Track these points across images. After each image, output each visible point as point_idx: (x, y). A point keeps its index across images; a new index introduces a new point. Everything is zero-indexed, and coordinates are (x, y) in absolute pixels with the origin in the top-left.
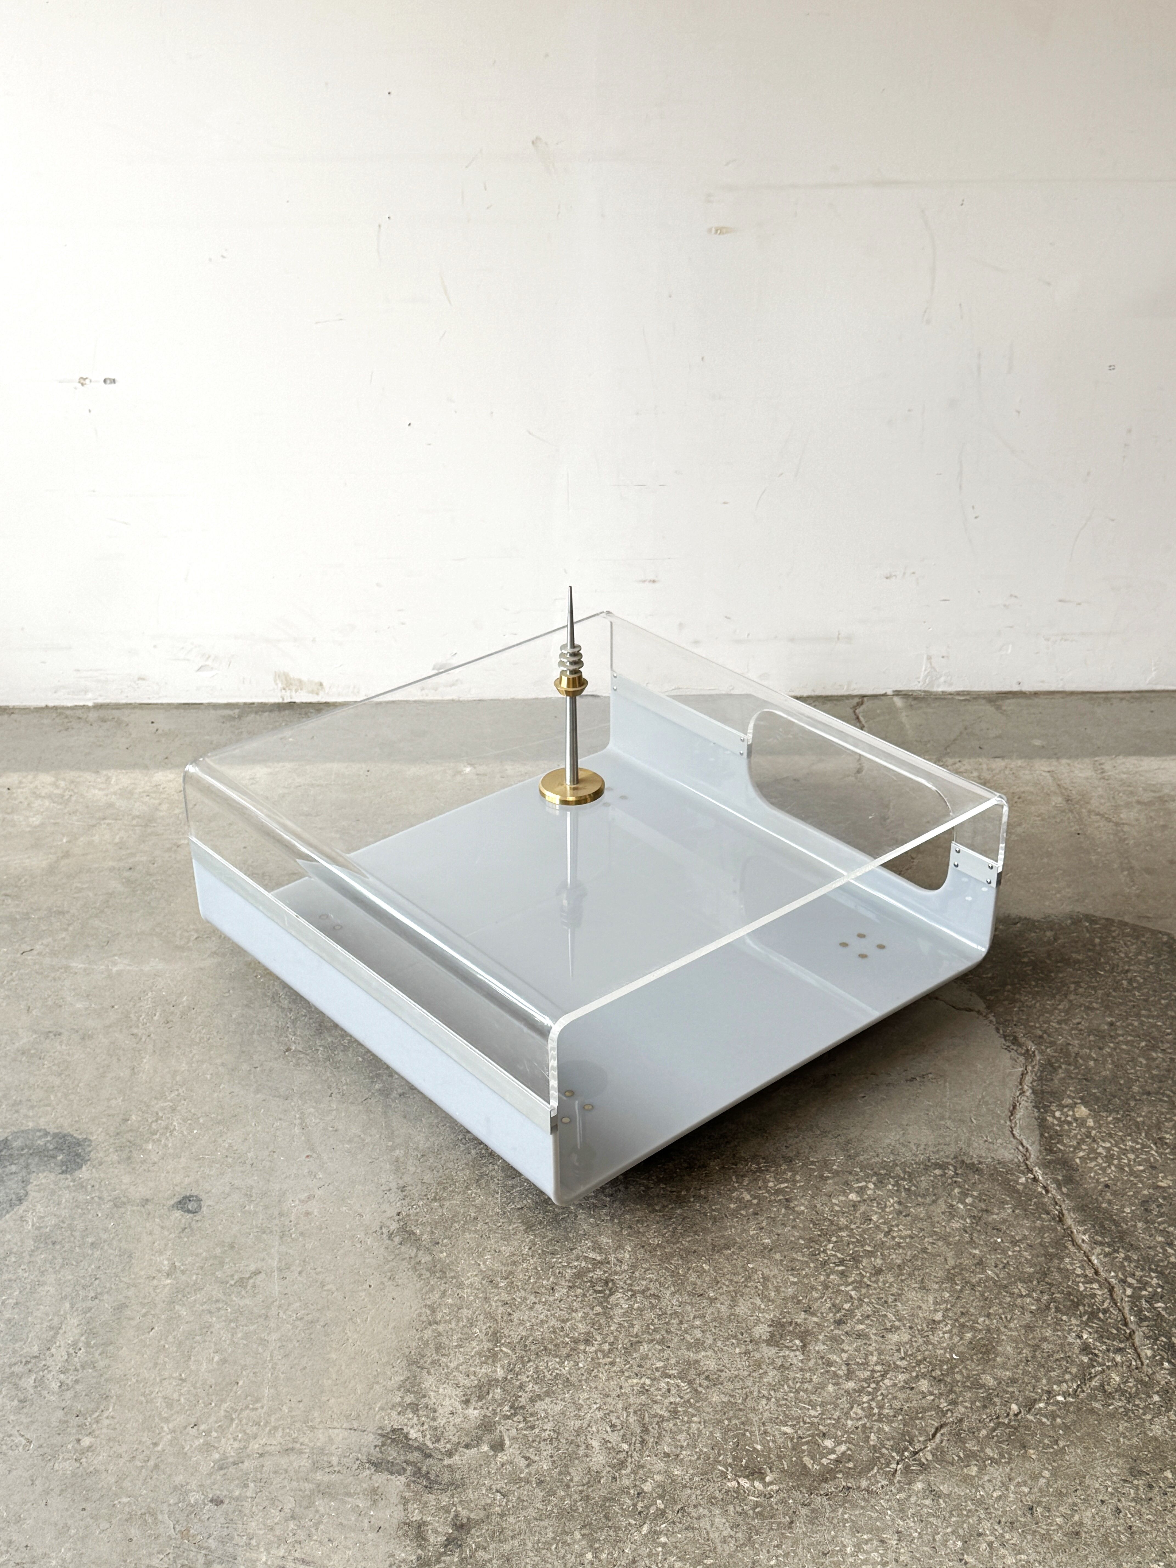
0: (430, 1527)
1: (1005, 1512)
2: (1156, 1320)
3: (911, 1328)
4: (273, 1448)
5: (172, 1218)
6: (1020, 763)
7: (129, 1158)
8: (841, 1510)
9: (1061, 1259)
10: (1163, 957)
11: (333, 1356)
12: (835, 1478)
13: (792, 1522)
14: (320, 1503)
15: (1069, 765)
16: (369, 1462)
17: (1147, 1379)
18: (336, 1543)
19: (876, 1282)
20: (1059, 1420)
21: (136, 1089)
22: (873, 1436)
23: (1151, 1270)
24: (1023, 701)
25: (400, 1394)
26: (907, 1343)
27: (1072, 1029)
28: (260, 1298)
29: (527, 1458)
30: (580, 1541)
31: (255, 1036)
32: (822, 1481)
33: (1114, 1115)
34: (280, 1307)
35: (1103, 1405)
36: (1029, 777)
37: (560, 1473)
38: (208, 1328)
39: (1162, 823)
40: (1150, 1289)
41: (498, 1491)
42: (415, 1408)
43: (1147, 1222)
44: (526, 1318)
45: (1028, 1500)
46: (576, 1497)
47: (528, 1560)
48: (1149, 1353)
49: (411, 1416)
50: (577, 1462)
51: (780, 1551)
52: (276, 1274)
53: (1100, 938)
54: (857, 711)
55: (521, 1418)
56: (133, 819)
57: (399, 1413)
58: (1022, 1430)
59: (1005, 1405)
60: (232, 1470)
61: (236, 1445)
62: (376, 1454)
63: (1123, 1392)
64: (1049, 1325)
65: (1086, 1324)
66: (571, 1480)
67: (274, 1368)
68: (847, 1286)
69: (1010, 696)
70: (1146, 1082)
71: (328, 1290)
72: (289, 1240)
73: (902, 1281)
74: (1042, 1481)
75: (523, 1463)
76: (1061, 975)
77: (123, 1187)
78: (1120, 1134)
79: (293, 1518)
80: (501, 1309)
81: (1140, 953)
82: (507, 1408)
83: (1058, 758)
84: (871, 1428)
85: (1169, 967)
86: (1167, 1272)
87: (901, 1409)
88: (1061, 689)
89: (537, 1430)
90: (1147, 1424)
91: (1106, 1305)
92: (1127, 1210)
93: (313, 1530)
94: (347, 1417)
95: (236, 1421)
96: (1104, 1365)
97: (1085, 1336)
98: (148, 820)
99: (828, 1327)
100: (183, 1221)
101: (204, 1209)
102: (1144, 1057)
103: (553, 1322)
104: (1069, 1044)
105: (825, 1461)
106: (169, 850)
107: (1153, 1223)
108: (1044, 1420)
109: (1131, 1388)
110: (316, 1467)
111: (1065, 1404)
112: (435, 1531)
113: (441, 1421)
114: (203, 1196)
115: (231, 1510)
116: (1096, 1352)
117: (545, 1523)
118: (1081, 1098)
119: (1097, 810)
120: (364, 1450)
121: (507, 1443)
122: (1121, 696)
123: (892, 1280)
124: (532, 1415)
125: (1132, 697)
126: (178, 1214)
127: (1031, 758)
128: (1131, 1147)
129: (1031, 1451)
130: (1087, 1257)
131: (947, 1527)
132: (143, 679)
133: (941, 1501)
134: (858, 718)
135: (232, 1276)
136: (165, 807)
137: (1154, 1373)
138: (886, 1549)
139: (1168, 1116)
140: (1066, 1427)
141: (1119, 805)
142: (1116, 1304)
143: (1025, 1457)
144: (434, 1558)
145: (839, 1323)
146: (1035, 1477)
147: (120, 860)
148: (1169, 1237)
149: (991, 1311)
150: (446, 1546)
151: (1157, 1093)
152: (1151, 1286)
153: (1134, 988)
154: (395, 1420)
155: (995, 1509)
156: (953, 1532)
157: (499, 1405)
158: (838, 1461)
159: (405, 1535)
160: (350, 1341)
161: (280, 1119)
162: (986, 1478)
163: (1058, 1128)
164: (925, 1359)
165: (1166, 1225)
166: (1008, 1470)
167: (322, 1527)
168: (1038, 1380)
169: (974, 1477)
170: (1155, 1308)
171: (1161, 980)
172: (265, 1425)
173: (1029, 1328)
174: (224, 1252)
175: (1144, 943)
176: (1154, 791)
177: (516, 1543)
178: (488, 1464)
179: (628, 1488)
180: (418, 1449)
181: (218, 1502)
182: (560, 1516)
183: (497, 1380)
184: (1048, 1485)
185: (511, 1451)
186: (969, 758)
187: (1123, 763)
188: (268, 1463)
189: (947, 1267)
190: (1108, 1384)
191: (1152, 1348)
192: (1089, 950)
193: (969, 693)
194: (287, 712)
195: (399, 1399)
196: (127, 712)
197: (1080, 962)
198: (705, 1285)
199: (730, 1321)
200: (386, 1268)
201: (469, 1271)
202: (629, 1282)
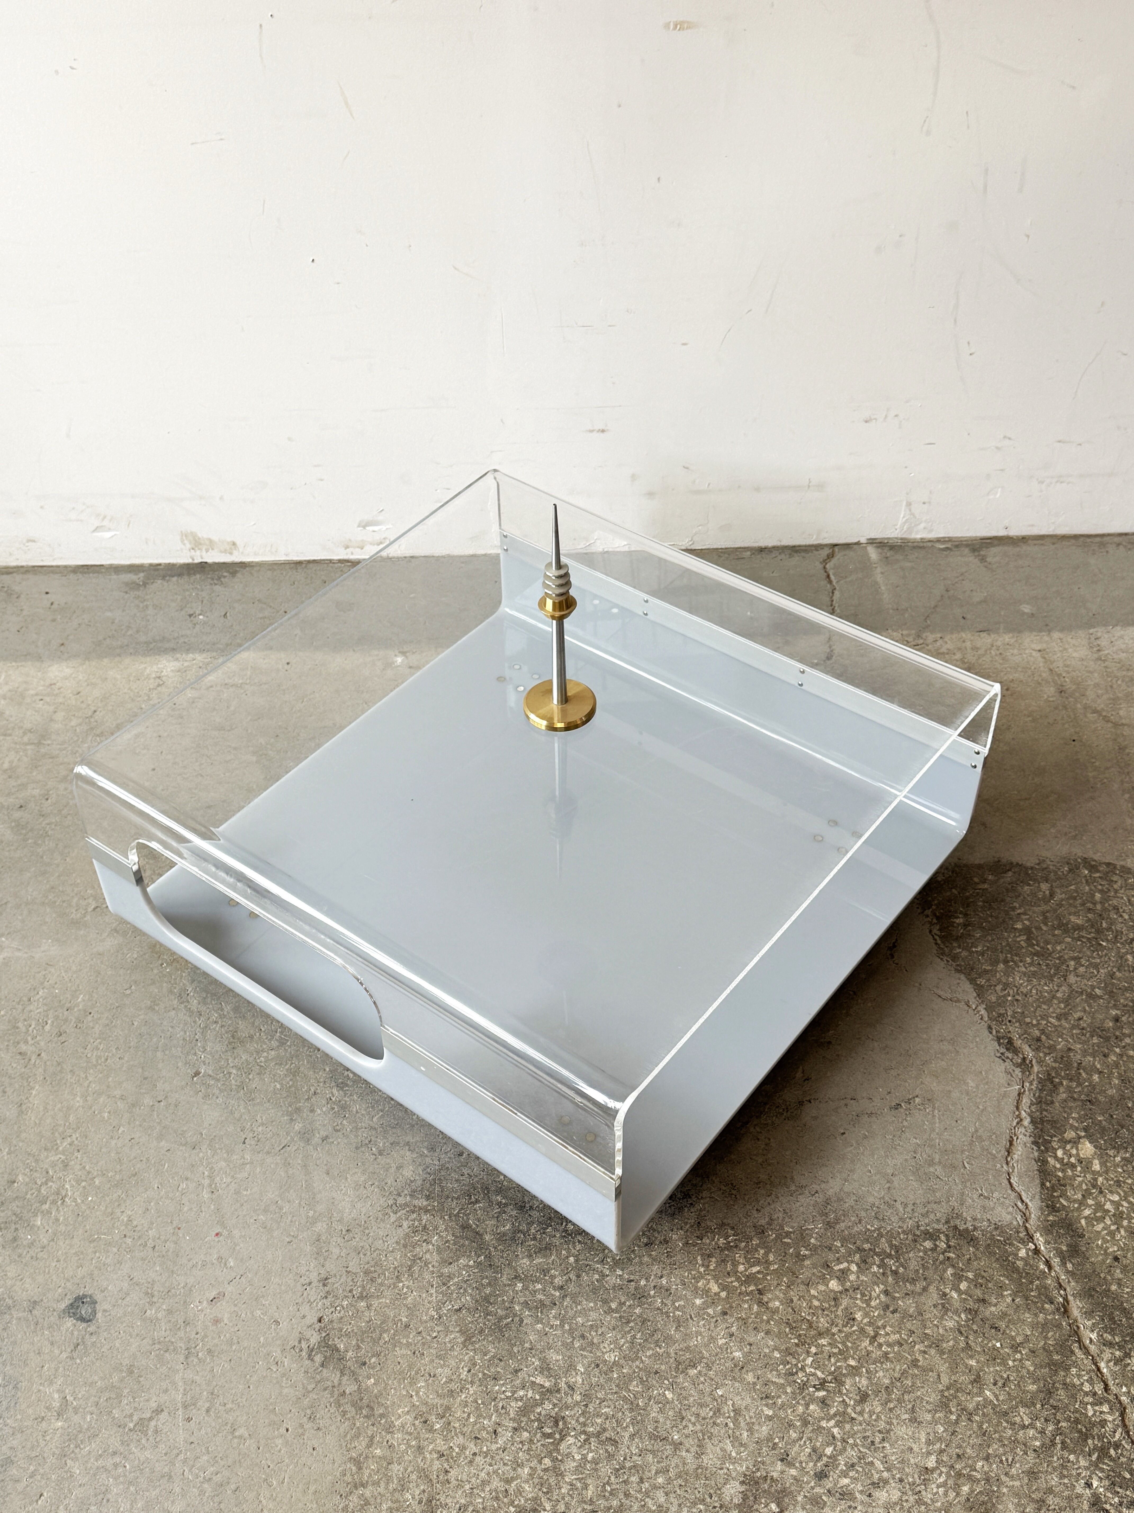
3: (901, 1480)
5: (64, 1329)
6: (1007, 638)
7: (15, 1239)
9: (1067, 1369)
15: (1061, 640)
19: (861, 1413)
21: (23, 1135)
24: (1010, 549)
26: (896, 1504)
27: (1073, 1027)
28: (162, 1448)
31: (159, 1054)
33: (1122, 1154)
34: (185, 1461)
36: (1018, 659)
38: (104, 1494)
44: (465, 1478)
52: (180, 1412)
53: (1101, 891)
54: (827, 566)
56: (25, 733)
64: (1055, 1469)
65: (1096, 1466)
68: (828, 1420)
69: (996, 542)
71: (240, 1437)
72: (195, 1361)
73: (891, 1410)
76: (1059, 948)
77: (9, 1283)
78: (1130, 1181)
80: (437, 1465)
83: (1049, 631)
88: (1051, 533)
91: (1117, 1436)
97: (1095, 1484)
98: (41, 735)
99: (808, 1483)
101: (99, 1315)
103: (496, 1483)
104: (1070, 1049)
114: (98, 1297)
116: (1108, 1507)
118: (1085, 1129)
119: (1094, 705)
122: (1116, 540)
123: (879, 1409)
126: (69, 1323)
127: (1020, 632)
130: (1096, 1364)
132: (34, 541)
134: (828, 576)
135: (131, 1415)
136: (60, 716)
141: (1118, 699)
142: (1128, 1434)
145: (821, 1476)
147: (9, 794)
149: (990, 1451)
161: (187, 1179)
163: (1060, 1174)
173: (1032, 1474)
174: (122, 1380)
186: (952, 633)
187: (1122, 637)
189: (941, 1387)
192: (1089, 910)
193: (950, 540)
194: (198, 576)
196: (18, 577)
197: (1079, 928)
198: (668, 1422)
199: (697, 1477)
200: (306, 1402)
201: (399, 1406)
202: (582, 1420)
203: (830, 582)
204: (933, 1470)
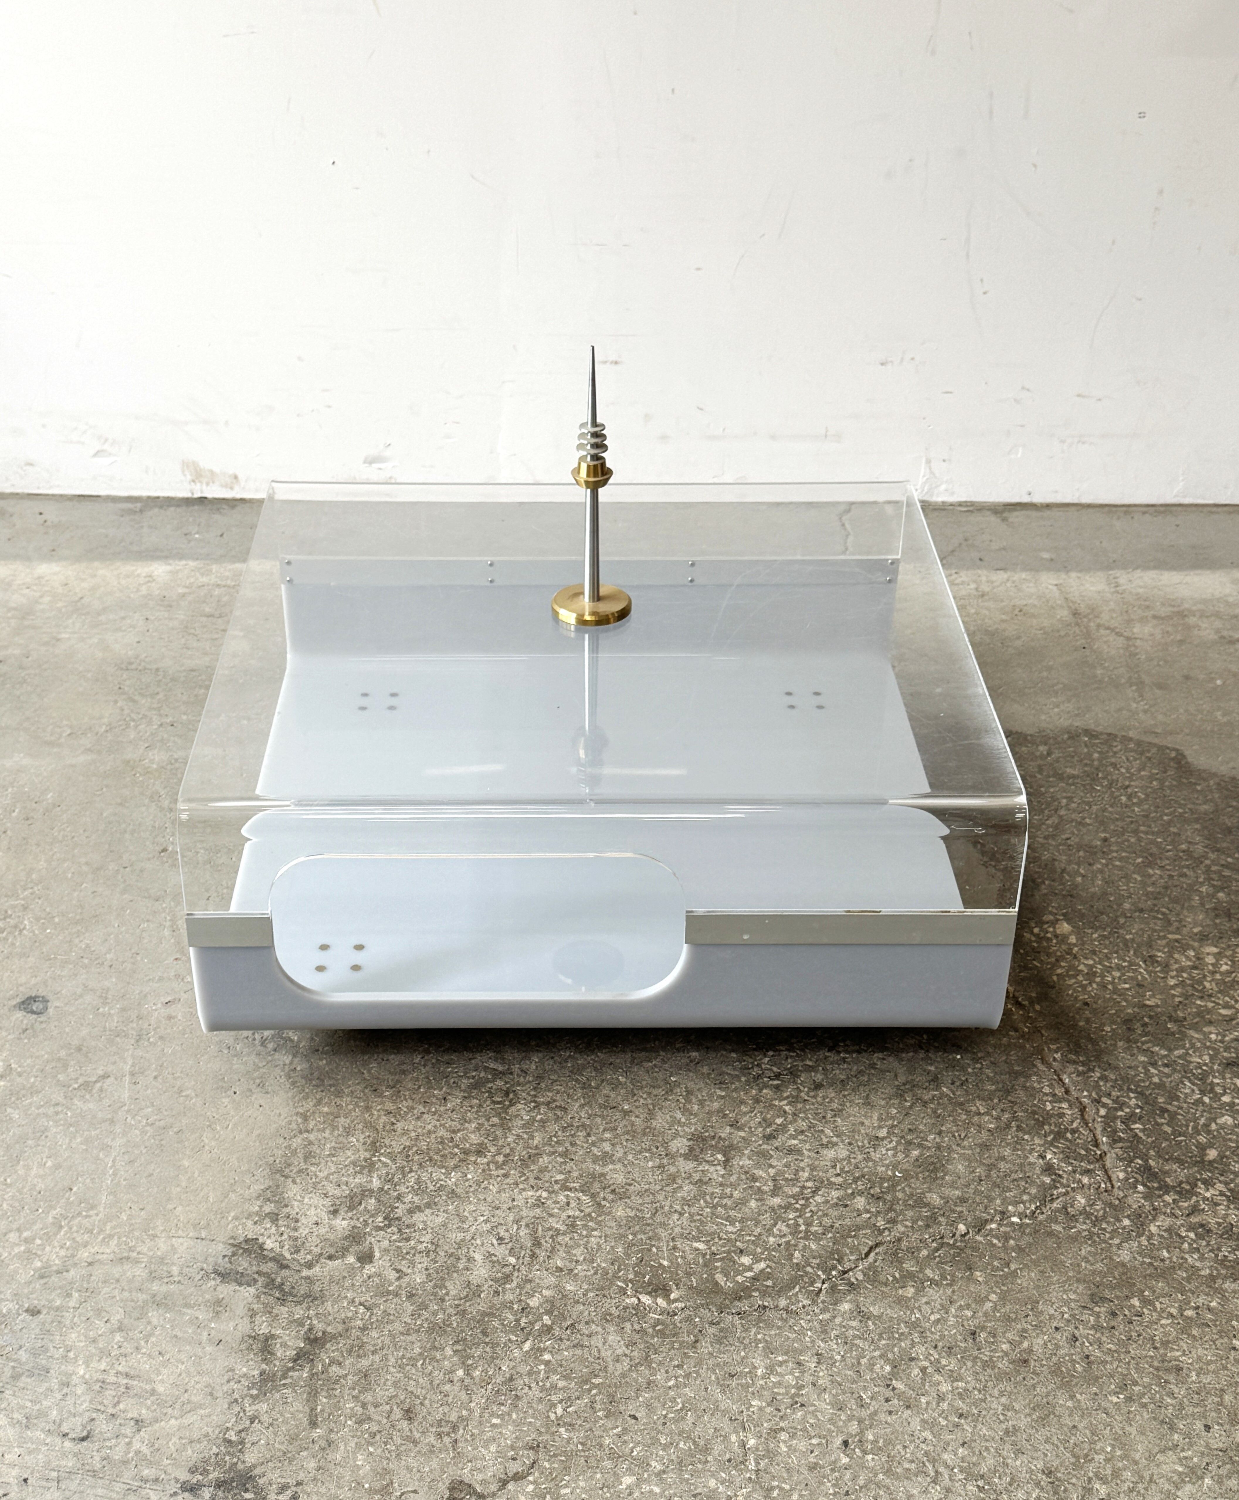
0: (279, 1341)
1: (943, 1337)
2: (1132, 1142)
3: (850, 1144)
4: (105, 1256)
5: (13, 1019)
6: (1024, 575)
8: (754, 1330)
9: (1028, 1077)
10: (1169, 773)
11: (186, 1163)
12: (751, 1296)
13: (697, 1341)
14: (154, 1315)
15: (1079, 578)
16: (216, 1272)
17: (1117, 1202)
18: (167, 1357)
19: (815, 1097)
20: (1012, 1242)
22: (797, 1254)
23: (1129, 1090)
24: (1034, 514)
25: (259, 1203)
26: (844, 1159)
27: (1060, 844)
28: (106, 1102)
29: (398, 1271)
30: (451, 1357)
31: (127, 836)
32: (735, 1299)
33: (1100, 932)
34: (128, 1111)
35: (1064, 1228)
36: (1033, 590)
37: (435, 1286)
38: (43, 1132)
39: (1179, 637)
40: (1128, 1110)
41: (361, 1304)
42: (274, 1218)
43: (1128, 1041)
44: (411, 1127)
45: (971, 1325)
46: (452, 1311)
47: (389, 1377)
48: (1122, 1175)
49: (268, 1226)
50: (455, 1275)
51: (681, 1372)
52: (127, 1078)
53: (1099, 752)
54: (843, 518)
55: (395, 1230)
56: (9, 611)
57: (256, 1223)
58: (968, 1251)
59: (952, 1225)
60: (55, 1279)
61: (63, 1253)
62: (224, 1265)
63: (1088, 1215)
64: (1008, 1144)
65: (1051, 1144)
66: (447, 1294)
67: (115, 1174)
68: (780, 1101)
69: (1019, 507)
70: (1139, 898)
71: (187, 1096)
72: (146, 1043)
73: (844, 1096)
74: (988, 1305)
75: (393, 1275)
76: (1052, 790)
78: (1106, 951)
79: (120, 1329)
80: (383, 1119)
81: (1143, 769)
82: (380, 1219)
83: (1068, 572)
84: (796, 1245)
85: (1175, 783)
86: (1148, 1093)
87: (832, 1227)
88: (1076, 501)
89: (413, 1243)
90: (1114, 1249)
91: (1075, 1125)
92: (1107, 1028)
93: (142, 1343)
94: (195, 1226)
95: (66, 1229)
96: (1069, 1186)
97: (1049, 1156)
98: (25, 613)
99: (755, 1141)
100: (25, 1022)
101: (51, 1011)
102: (1139, 874)
103: (442, 1132)
104: (1054, 860)
105: (739, 1279)
106: (46, 644)
107: (1136, 1043)
108: (995, 1241)
109: (1098, 1211)
110: (153, 1276)
111: (1021, 1226)
112: (284, 1345)
113: (303, 1232)
114: (50, 997)
115: (49, 1320)
116: (1061, 1173)
117: (413, 1337)
118: (1064, 915)
119: (1107, 624)
120: (210, 1259)
121: (377, 1254)
123: (833, 1095)
124: (408, 1227)
125: (1156, 511)
126: (19, 1015)
127: (1037, 571)
128: (1117, 964)
129: (978, 1273)
130: (1058, 1076)
131: (874, 1350)
132: (31, 465)
133: (870, 1323)
134: (843, 525)
135: (77, 1079)
136: (47, 599)
137: (1126, 1196)
138: (803, 1372)
139: (1161, 934)
140: (1020, 1249)
141: (1133, 620)
142: (1087, 1124)
143: (971, 1279)
144: (280, 1373)
145: (769, 1138)
146: (981, 1300)
148: (1153, 1057)
149: (943, 1128)
150: (295, 1361)
151: (1152, 910)
152: (1129, 1107)
153: (1134, 804)
154: (250, 1230)
155: (932, 1333)
156: (881, 1356)
157: (372, 1216)
158: (754, 1279)
159: (250, 1349)
160: (207, 1148)
161: (148, 921)
162: (924, 1300)
163: (1035, 945)
164: (863, 1176)
165: (1150, 1045)
166: (949, 1292)
167: (153, 1339)
168: (991, 1200)
169: (910, 1299)
170: (1132, 1130)
171: (1165, 796)
172: (99, 1233)
173: (985, 1147)
174: (70, 1055)
175: (1149, 759)
176: (1174, 606)
177: (377, 1358)
178: (352, 1276)
179: (511, 1302)
180: (273, 1259)
181: (34, 1312)
182: (431, 1330)
183: (371, 1191)
184: (995, 1309)
185: (381, 1263)
186: (968, 569)
187: (1141, 577)
188: (98, 1272)
189: (897, 1083)
190: (1072, 1206)
191: (1125, 1171)
192: (1086, 765)
193: (972, 504)
194: (196, 507)
195: (257, 1208)
196: (12, 502)
197: (1074, 777)
198: (620, 1098)
199: (645, 1134)
200: (255, 1075)
201: (349, 1080)
202: (532, 1093)
203: (845, 529)
204: (883, 1139)
